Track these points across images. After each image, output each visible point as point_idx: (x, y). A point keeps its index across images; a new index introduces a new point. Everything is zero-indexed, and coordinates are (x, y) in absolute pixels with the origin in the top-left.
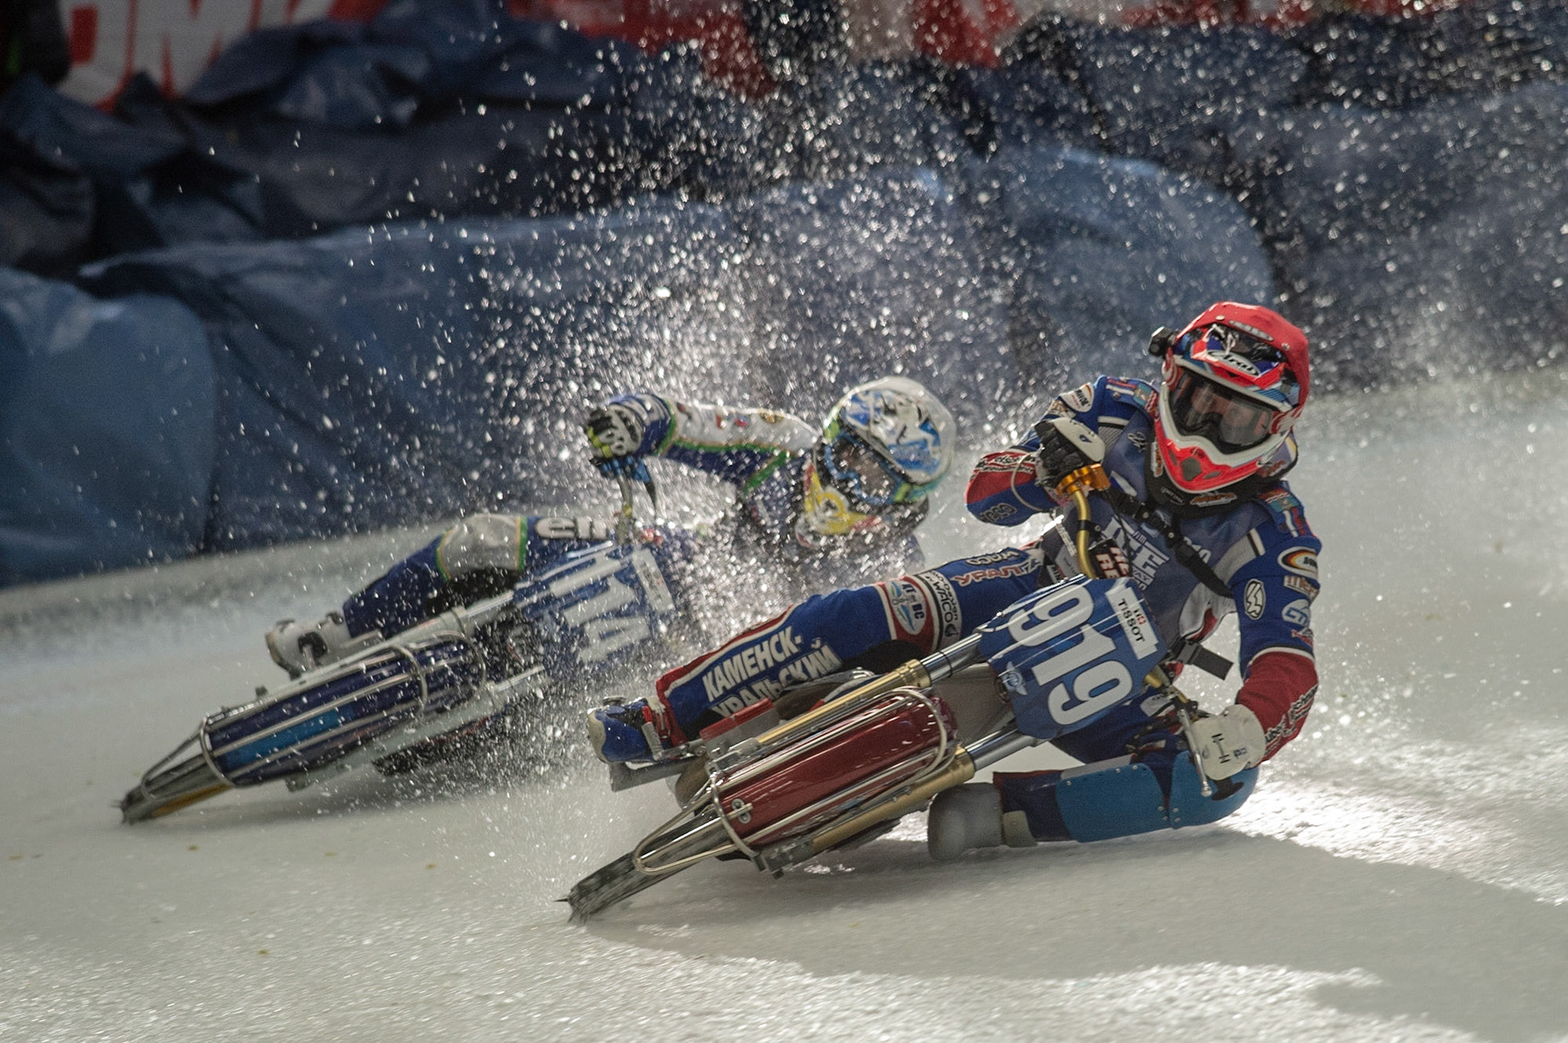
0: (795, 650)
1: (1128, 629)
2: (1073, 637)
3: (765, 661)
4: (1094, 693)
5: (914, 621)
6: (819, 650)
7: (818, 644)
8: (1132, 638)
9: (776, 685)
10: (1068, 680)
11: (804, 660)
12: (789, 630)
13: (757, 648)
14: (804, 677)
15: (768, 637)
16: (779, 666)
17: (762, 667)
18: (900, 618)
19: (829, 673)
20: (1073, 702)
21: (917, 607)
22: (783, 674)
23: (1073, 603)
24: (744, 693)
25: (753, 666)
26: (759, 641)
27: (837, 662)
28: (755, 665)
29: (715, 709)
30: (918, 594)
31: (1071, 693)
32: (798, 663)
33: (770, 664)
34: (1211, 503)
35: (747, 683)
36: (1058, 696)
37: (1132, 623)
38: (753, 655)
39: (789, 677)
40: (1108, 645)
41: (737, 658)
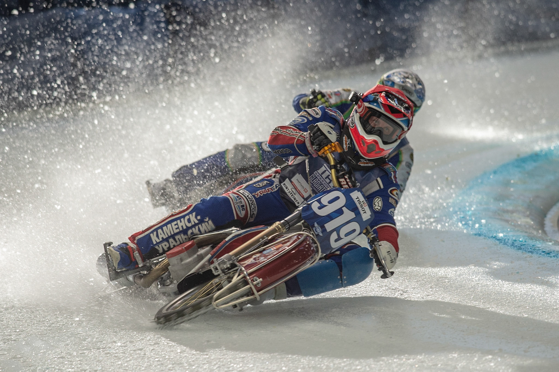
0: (197, 222)
1: (360, 209)
2: (339, 212)
3: (182, 226)
4: (347, 235)
5: (242, 211)
6: (207, 222)
7: (207, 219)
8: (362, 212)
9: (186, 237)
10: (337, 230)
11: (200, 226)
12: (194, 214)
13: (179, 221)
14: (199, 233)
15: (184, 217)
16: (188, 228)
17: (181, 229)
18: (237, 210)
19: (210, 232)
20: (339, 239)
21: (243, 206)
22: (190, 232)
23: (337, 198)
24: (171, 240)
25: (176, 229)
26: (179, 218)
27: (214, 227)
28: (178, 228)
29: (157, 247)
30: (242, 200)
31: (338, 235)
32: (197, 227)
33: (185, 227)
34: (366, 165)
35: (173, 236)
36: (334, 236)
37: (361, 206)
38: (177, 224)
39: (192, 233)
40: (352, 215)
41: (169, 226)
